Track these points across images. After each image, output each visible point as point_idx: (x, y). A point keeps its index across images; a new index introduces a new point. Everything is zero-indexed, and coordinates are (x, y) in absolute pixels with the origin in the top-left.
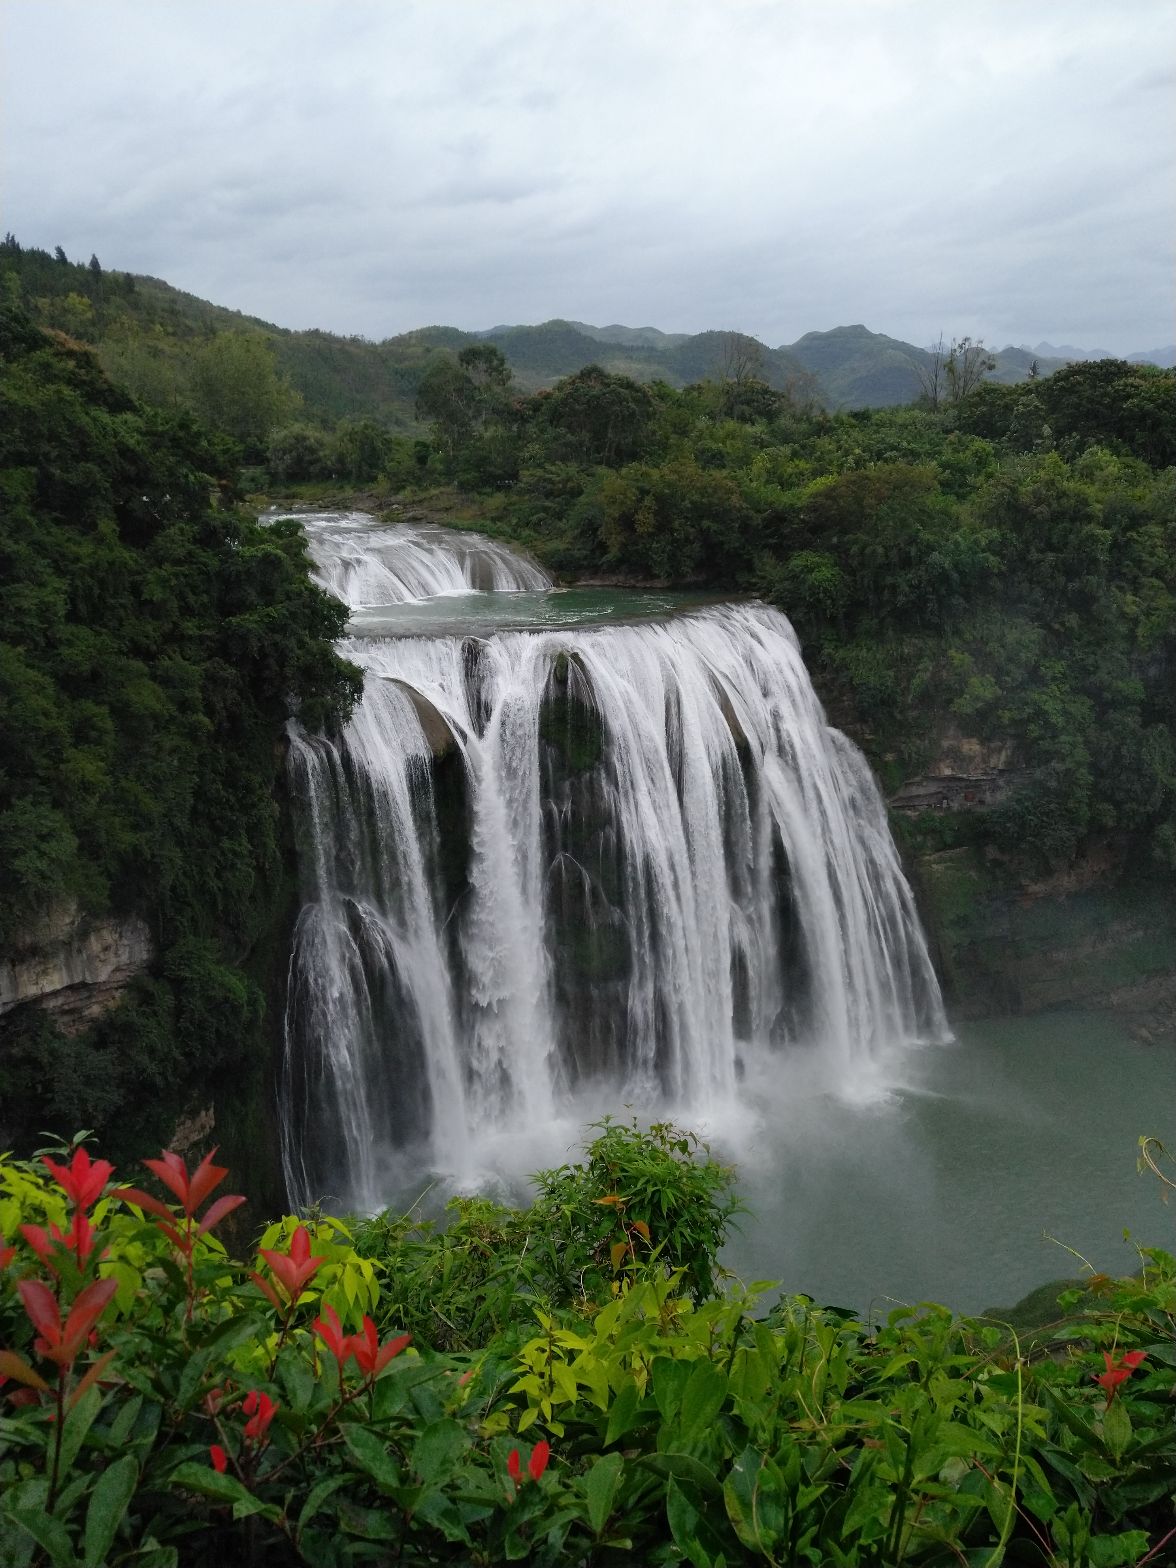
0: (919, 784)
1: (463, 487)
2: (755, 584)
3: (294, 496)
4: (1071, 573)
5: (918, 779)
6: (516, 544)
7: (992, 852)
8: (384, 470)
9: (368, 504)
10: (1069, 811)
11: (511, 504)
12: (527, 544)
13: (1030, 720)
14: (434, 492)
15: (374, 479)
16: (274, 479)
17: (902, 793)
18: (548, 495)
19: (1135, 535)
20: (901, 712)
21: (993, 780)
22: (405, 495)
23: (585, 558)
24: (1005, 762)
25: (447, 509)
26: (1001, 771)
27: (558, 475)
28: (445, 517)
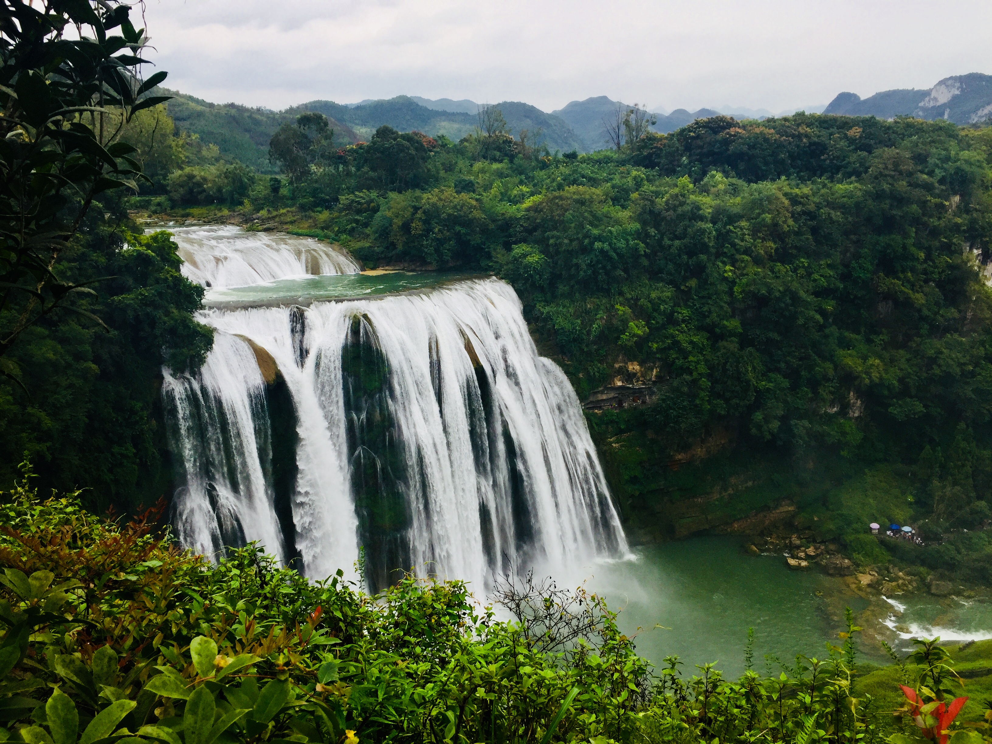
0: (602, 392)
1: (303, 208)
2: (492, 266)
3: (187, 215)
4: (691, 253)
5: (600, 389)
6: (336, 245)
7: (650, 434)
8: (248, 196)
9: (237, 220)
10: (696, 406)
11: (333, 219)
12: (344, 245)
13: (669, 348)
14: (282, 211)
15: (241, 203)
16: (174, 204)
17: (591, 399)
18: (359, 212)
19: (731, 228)
20: (587, 346)
21: (649, 388)
22: (263, 213)
23: (382, 252)
24: (656, 376)
25: (292, 223)
26: (654, 382)
27: (364, 199)
28: (290, 227)
